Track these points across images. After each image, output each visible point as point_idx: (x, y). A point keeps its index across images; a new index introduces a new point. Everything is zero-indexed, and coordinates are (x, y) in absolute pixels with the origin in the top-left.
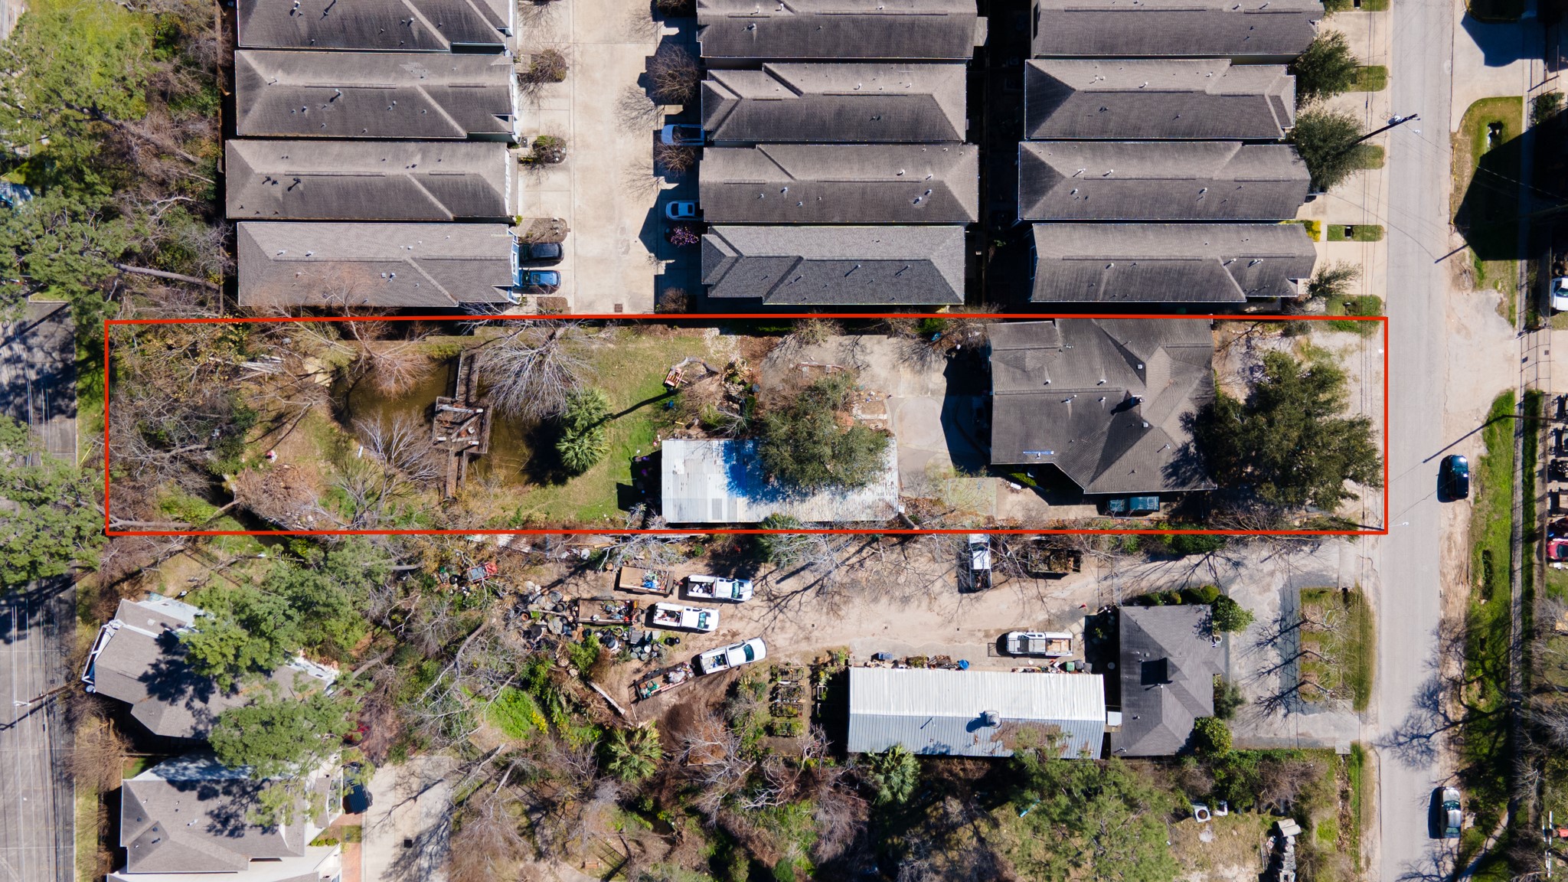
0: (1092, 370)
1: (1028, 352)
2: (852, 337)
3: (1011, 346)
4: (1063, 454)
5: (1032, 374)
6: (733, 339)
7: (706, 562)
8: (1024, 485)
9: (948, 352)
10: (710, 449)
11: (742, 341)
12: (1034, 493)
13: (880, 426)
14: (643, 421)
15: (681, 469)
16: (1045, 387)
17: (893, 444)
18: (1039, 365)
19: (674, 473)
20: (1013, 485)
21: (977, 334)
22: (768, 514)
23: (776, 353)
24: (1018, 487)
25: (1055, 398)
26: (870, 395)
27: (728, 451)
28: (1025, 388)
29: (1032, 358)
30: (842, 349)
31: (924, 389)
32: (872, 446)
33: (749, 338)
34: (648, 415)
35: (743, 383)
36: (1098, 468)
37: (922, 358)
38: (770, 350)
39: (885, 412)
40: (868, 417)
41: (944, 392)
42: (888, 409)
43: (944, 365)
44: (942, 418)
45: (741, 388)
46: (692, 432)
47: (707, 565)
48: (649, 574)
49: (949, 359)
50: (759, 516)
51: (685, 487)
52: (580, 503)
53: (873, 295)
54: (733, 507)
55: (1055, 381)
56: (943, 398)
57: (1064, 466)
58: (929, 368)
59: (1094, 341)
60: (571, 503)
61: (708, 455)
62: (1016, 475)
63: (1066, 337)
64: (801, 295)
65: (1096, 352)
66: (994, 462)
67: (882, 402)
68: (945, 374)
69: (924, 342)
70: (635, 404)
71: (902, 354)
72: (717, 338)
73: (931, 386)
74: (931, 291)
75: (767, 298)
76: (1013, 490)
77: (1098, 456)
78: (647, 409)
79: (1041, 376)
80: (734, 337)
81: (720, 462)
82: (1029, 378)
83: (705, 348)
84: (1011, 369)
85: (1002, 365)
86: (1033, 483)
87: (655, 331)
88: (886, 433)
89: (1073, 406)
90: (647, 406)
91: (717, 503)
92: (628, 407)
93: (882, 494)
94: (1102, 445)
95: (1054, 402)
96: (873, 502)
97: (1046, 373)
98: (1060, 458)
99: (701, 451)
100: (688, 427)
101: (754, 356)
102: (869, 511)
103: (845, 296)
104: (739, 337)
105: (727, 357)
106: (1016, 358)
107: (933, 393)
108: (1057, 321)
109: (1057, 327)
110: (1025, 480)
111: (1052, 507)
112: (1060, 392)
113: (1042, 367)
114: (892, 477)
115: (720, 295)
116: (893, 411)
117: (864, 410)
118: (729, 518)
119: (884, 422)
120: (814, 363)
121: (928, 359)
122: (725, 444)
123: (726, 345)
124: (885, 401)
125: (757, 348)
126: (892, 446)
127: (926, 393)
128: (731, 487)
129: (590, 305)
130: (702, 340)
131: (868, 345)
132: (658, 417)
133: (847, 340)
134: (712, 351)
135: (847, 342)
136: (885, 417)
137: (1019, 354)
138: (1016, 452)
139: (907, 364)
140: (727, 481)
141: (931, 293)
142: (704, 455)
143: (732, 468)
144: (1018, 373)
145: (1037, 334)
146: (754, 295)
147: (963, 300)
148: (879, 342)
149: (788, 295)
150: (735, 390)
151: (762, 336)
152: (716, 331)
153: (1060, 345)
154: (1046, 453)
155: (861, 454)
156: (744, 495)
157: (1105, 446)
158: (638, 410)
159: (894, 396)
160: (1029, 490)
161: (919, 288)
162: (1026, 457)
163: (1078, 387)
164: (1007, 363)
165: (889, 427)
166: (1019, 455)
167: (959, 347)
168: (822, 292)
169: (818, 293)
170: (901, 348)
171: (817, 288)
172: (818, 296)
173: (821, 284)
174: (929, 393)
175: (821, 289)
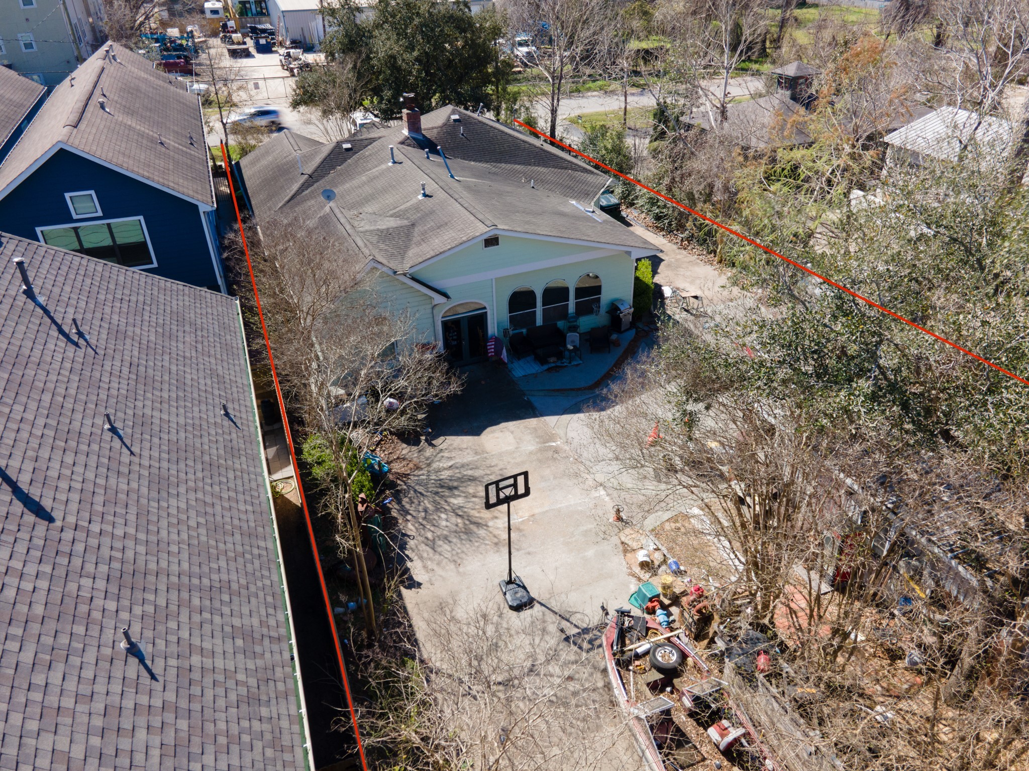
37: (448, 487)
58: (475, 465)
168: (196, 690)
169: (210, 727)
170: (432, 544)
171: (156, 722)
172: (234, 729)
173: (116, 688)
174: (554, 444)
175: (171, 696)
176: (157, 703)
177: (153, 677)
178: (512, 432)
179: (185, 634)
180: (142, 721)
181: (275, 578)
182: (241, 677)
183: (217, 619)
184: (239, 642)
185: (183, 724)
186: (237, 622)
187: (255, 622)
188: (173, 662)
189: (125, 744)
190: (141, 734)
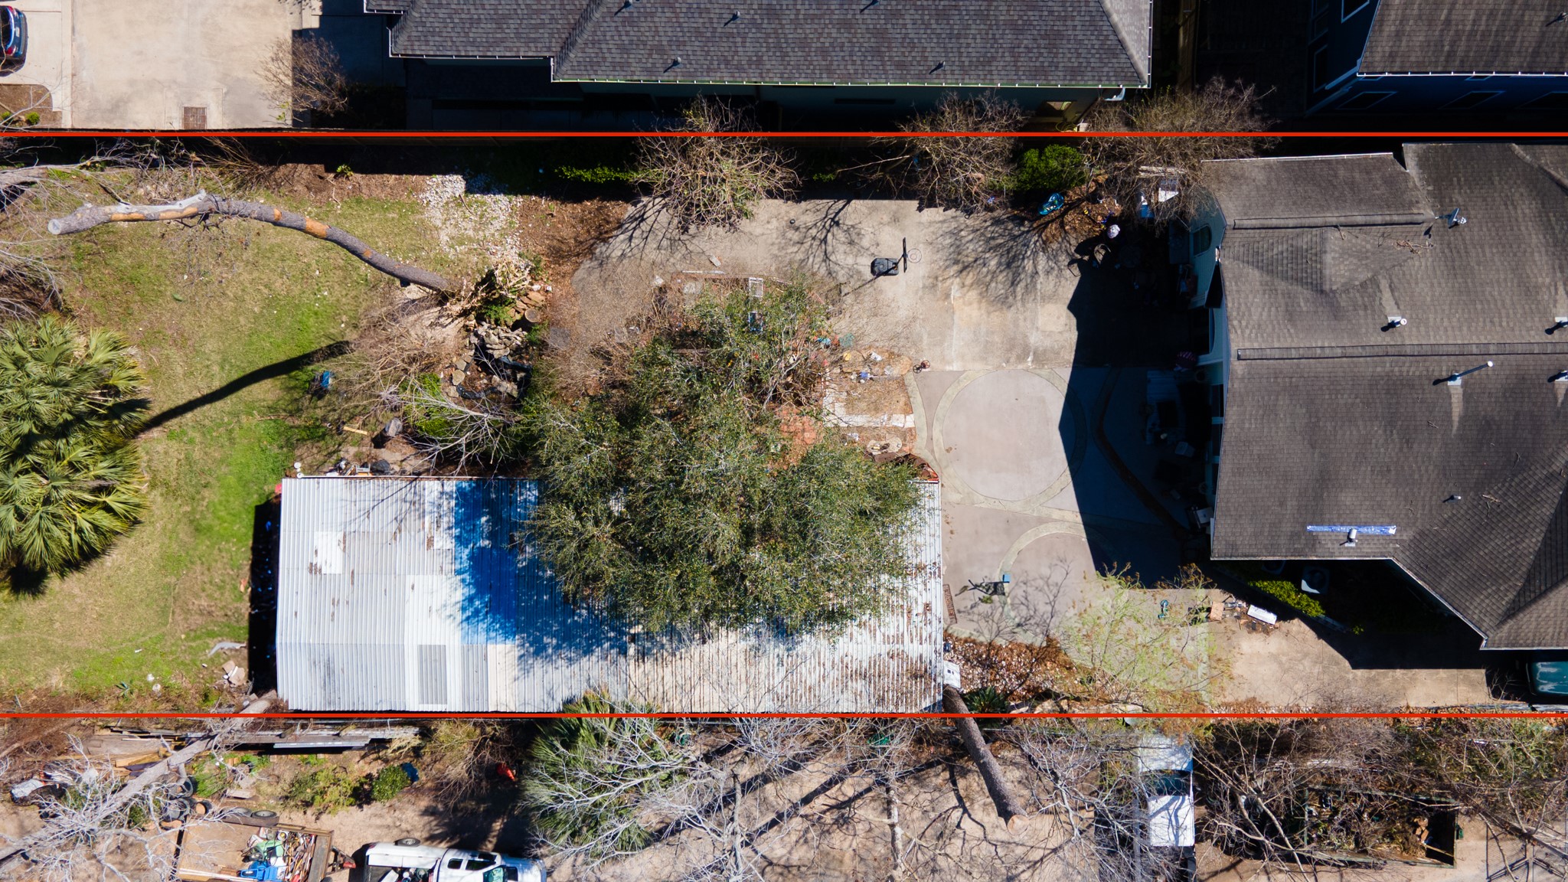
0: (1528, 290)
1: (1333, 235)
2: (823, 204)
3: (1282, 215)
4: (1422, 533)
5: (1343, 301)
6: (501, 206)
7: (424, 802)
8: (1285, 613)
9: (1082, 248)
10: (416, 503)
11: (525, 214)
12: (1311, 634)
13: (896, 446)
14: (258, 424)
15: (332, 560)
16: (1386, 339)
17: (932, 495)
18: (1364, 275)
19: (313, 569)
20: (1254, 611)
21: (1164, 196)
22: (578, 690)
23: (618, 244)
24: (1270, 618)
25: (1410, 369)
26: (867, 361)
27: (469, 506)
28: (1324, 340)
29: (1345, 253)
30: (796, 236)
31: (1017, 350)
32: (869, 503)
33: (543, 202)
34: (272, 409)
35: (522, 324)
36: (1529, 579)
37: (1011, 263)
38: (603, 238)
39: (908, 409)
40: (859, 420)
41: (1070, 356)
42: (917, 401)
43: (1069, 282)
44: (1064, 427)
45: (518, 337)
46: (391, 455)
47: (428, 812)
48: (260, 840)
49: (1088, 271)
50: (551, 695)
51: (343, 611)
52: (82, 643)
53: (877, 52)
54: (476, 671)
55: (1416, 321)
56: (1066, 373)
57: (1424, 568)
58: (1030, 288)
59: (1526, 208)
60: (56, 642)
61: (412, 521)
62: (1272, 588)
63: (1439, 196)
64: (660, 50)
65: (1535, 238)
66: (1219, 552)
67: (901, 383)
68: (1074, 306)
69: (1019, 221)
70: (235, 375)
71: (958, 249)
72: (458, 202)
73: (1034, 339)
74: (1053, 38)
75: (562, 58)
76: (1254, 626)
77: (1533, 542)
78: (266, 391)
79: (1371, 306)
80: (502, 199)
81: (445, 542)
82: (1336, 312)
83: (425, 230)
84: (1282, 285)
85: (1254, 274)
86: (1316, 610)
87: (289, 179)
88: (911, 466)
89: (1467, 397)
90: (267, 384)
91: (432, 659)
92: (217, 385)
93: (899, 639)
94: (1547, 511)
95: (1409, 383)
96: (873, 663)
97: (1387, 295)
98: (1415, 546)
99: (390, 510)
100: (380, 441)
101: (558, 255)
102: (859, 685)
103: (795, 56)
104: (519, 201)
105: (483, 251)
106: (1297, 254)
107: (1041, 358)
108: (1410, 150)
109: (1412, 168)
110: (1292, 599)
111: (1360, 673)
112: (1435, 353)
113: (1374, 281)
114: (928, 593)
115: (423, 50)
116: (930, 405)
117: (850, 405)
118: (466, 697)
119: (907, 434)
120: (716, 273)
121: (1028, 264)
122: (460, 491)
123: (483, 222)
124: (910, 378)
125: (567, 233)
126: (928, 503)
127: (1021, 358)
128: (471, 615)
129: (118, 106)
130: (416, 208)
131: (867, 228)
132: (295, 412)
133: (808, 212)
134: (444, 238)
135: (809, 219)
136: (909, 422)
137: (1305, 240)
138: (1287, 528)
139: (969, 279)
140: (460, 594)
141: (1051, 47)
142: (399, 520)
143: (479, 561)
144: (1303, 297)
145: (1352, 185)
146: (525, 52)
147: (1146, 75)
148: (895, 220)
149: (623, 49)
150: (501, 343)
151: (578, 199)
152: (456, 184)
153: (1427, 213)
154: (1373, 530)
155: (834, 525)
156: (508, 633)
157: (1556, 516)
158: (244, 393)
159: (935, 365)
160: (1297, 625)
161: (1018, 30)
162: (1313, 540)
163: (1491, 337)
164: (1268, 268)
165: (919, 450)
166: (1294, 536)
167: (1115, 230)
168: (725, 39)
169: (710, 44)
170: (955, 234)
171: (707, 25)
172: (712, 54)
173: (717, 11)
174: (1030, 359)
175: (719, 30)
176: (715, 25)
177: (726, 24)
178: (1060, 333)
179: (750, 35)
180: (706, 20)
181: (801, 80)
182: (736, 58)
183: (764, 49)
184: (754, 58)
185: (709, 34)
186: (765, 58)
187: (768, 67)
188: (735, 31)
189: (696, 15)
190: (701, 20)
